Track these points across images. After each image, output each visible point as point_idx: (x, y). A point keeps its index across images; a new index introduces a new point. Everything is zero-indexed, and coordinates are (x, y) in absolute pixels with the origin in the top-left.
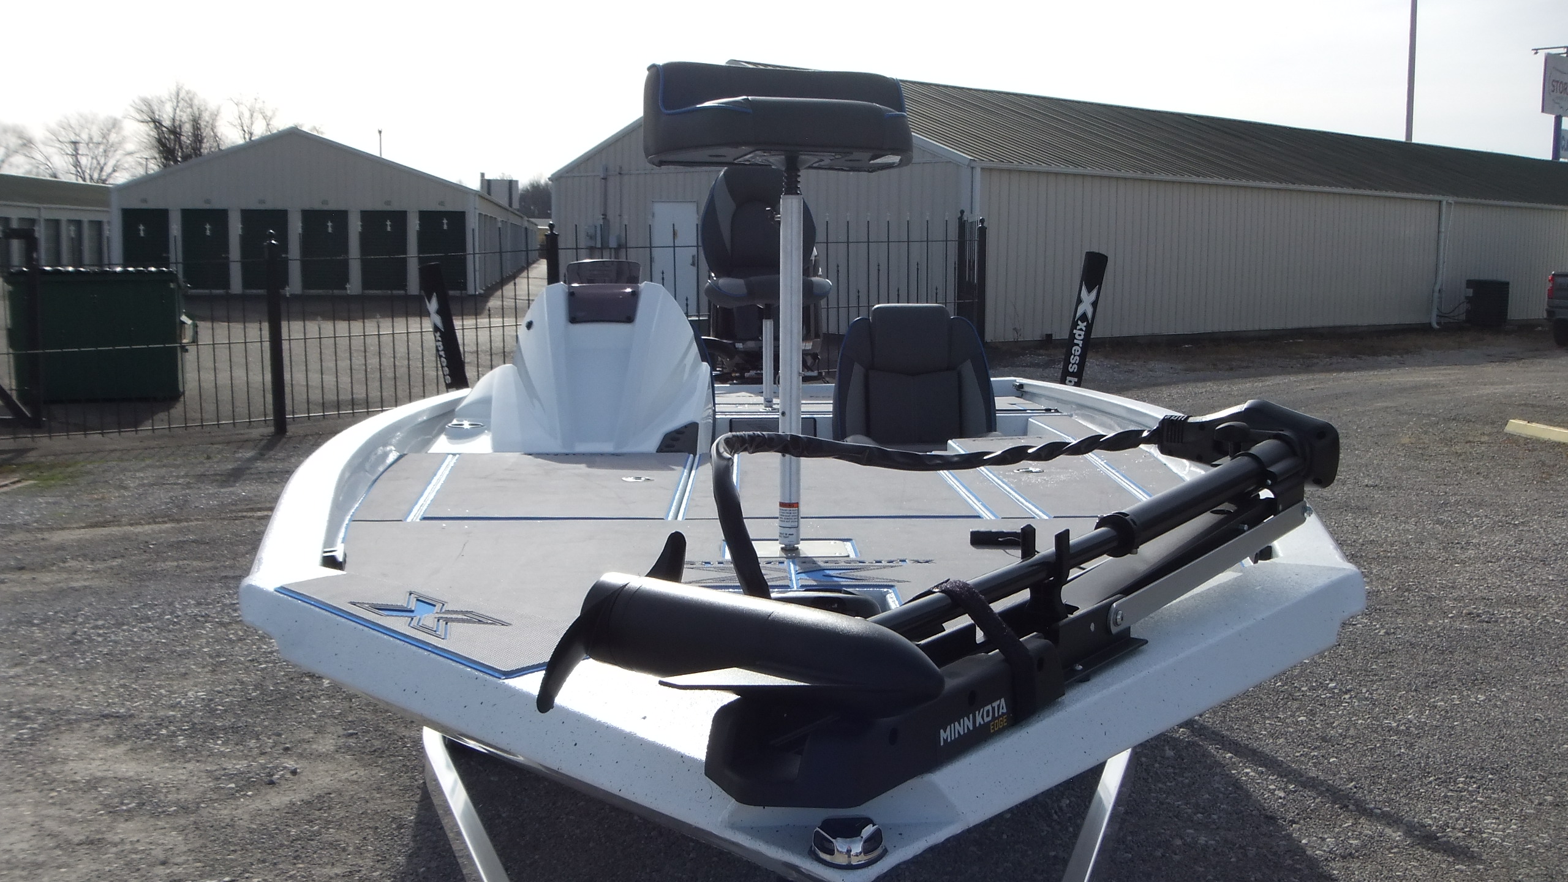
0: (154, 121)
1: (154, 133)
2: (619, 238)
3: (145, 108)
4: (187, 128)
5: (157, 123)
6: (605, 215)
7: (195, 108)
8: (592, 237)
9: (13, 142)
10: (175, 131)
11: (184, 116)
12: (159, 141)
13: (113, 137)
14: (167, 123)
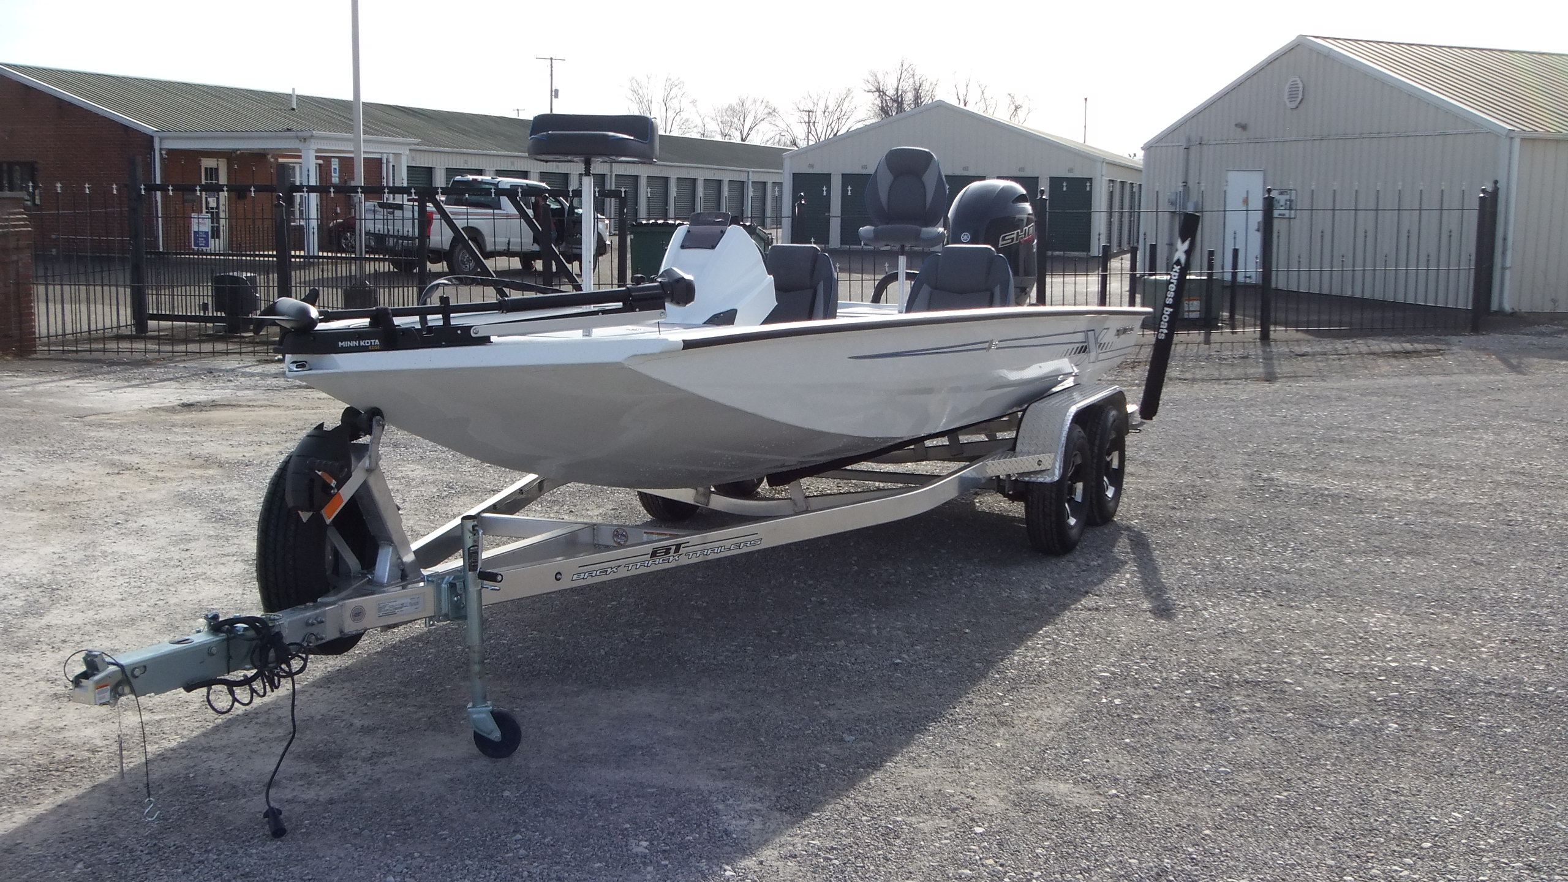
0: (878, 90)
1: (878, 102)
2: (1196, 205)
3: (871, 79)
4: (909, 97)
5: (881, 92)
6: (1185, 183)
7: (917, 78)
8: (1173, 203)
9: (762, 111)
10: (898, 101)
11: (907, 85)
12: (882, 109)
13: (845, 107)
14: (891, 92)
